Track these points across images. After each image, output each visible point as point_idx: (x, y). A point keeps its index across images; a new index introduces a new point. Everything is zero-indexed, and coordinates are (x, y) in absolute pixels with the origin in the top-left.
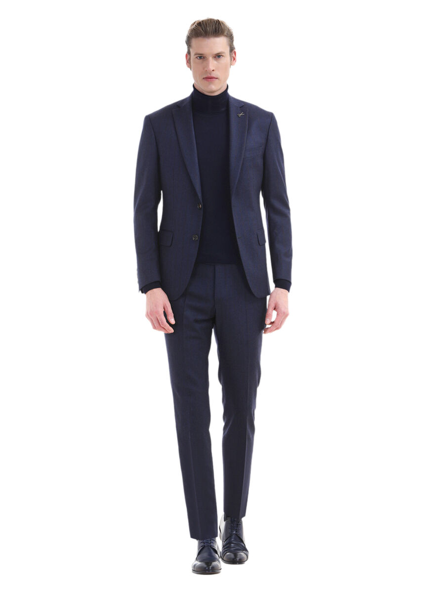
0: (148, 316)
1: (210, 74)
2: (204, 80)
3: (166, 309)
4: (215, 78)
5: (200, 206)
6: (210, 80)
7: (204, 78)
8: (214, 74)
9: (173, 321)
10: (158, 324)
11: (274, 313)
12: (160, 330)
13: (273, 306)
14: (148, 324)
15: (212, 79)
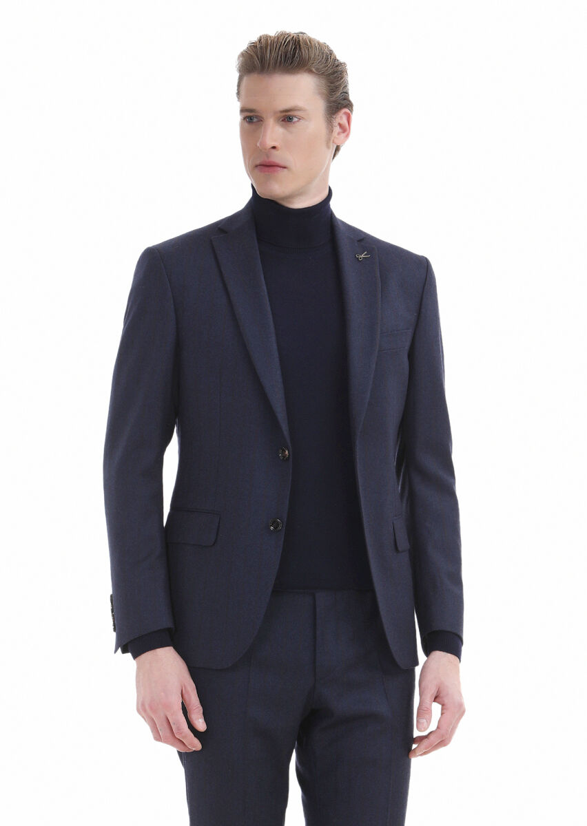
0: (145, 711)
1: (268, 157)
2: (256, 171)
3: (186, 696)
4: (278, 166)
5: (287, 452)
6: (267, 169)
7: (256, 166)
8: (277, 157)
9: (201, 725)
10: (168, 731)
11: (436, 708)
12: (172, 745)
13: (431, 692)
14: (145, 729)
15: (271, 169)
